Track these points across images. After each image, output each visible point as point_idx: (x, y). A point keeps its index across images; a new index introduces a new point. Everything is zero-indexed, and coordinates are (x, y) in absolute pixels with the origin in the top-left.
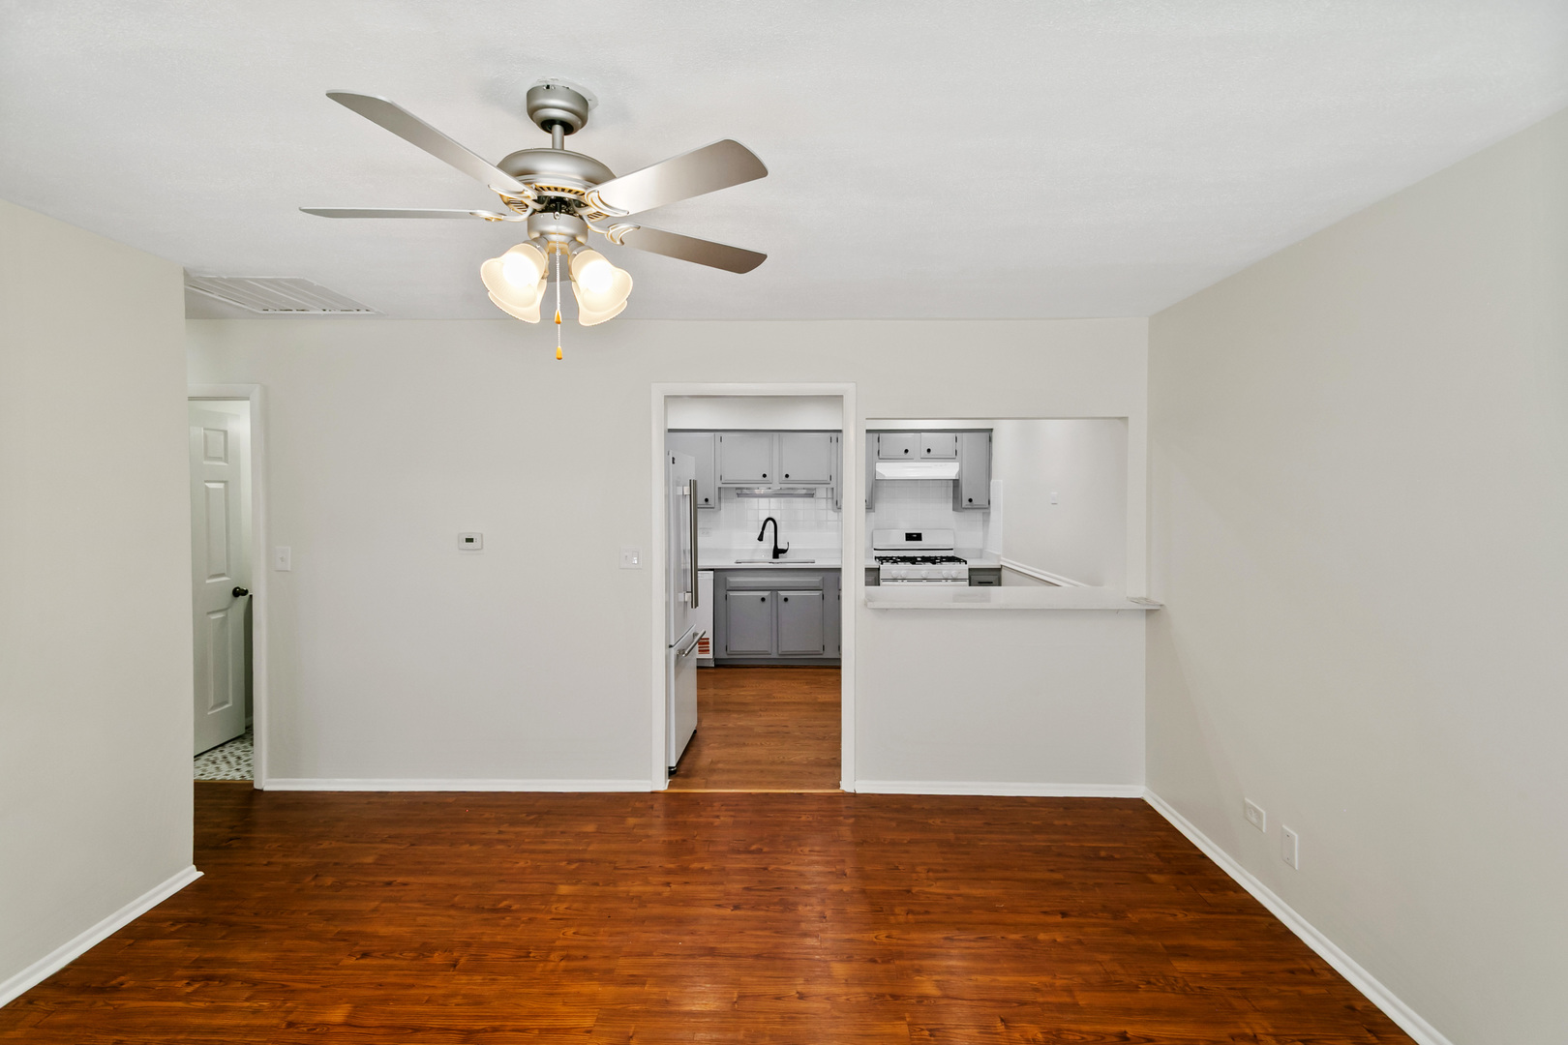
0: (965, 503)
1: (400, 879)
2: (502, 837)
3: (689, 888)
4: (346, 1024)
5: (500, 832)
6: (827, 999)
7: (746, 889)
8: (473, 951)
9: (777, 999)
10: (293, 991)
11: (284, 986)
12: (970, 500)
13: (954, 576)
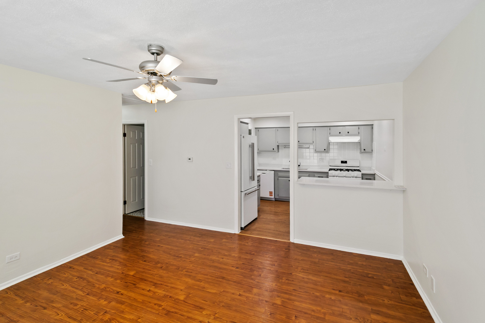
0: (363, 150)
1: (162, 245)
2: (190, 239)
3: (228, 260)
4: (133, 276)
5: (190, 238)
6: (246, 297)
7: (243, 263)
8: (167, 265)
9: (233, 294)
10: (127, 266)
11: (126, 264)
12: (364, 150)
13: (356, 176)
